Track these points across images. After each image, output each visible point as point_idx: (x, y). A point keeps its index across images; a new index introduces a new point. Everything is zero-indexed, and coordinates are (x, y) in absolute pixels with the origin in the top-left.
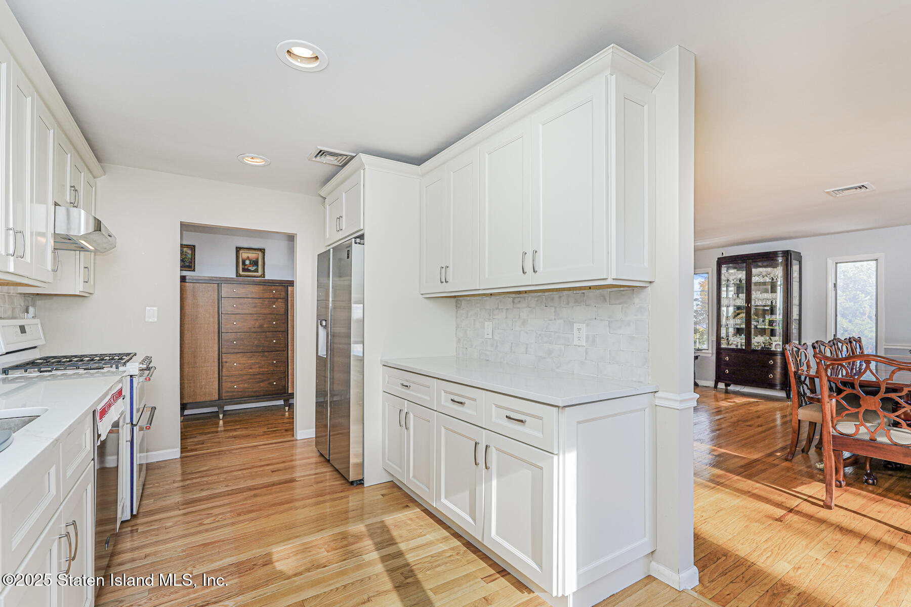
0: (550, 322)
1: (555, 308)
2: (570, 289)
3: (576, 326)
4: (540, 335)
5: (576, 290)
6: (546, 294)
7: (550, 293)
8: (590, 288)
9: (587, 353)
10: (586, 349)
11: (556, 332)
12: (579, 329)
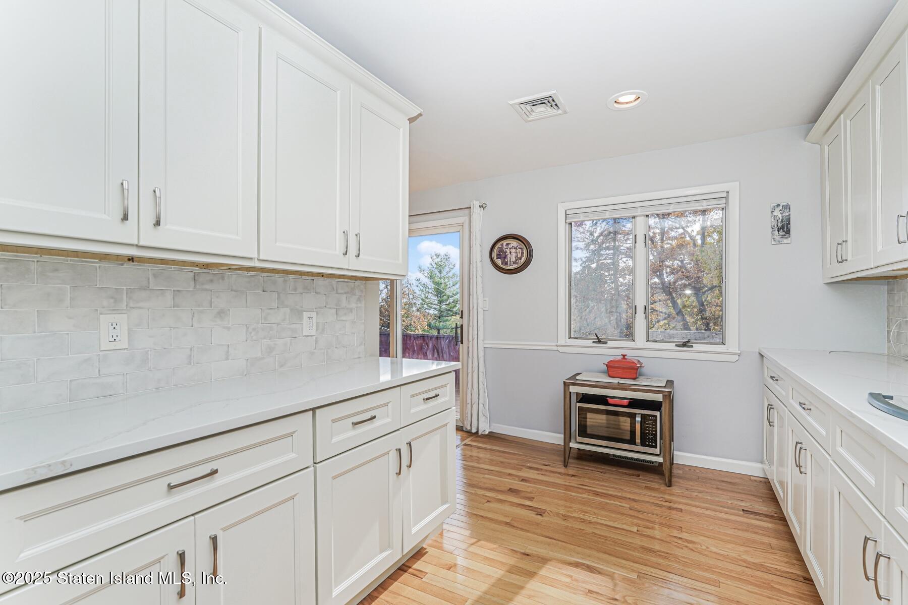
0: (269, 311)
1: (279, 294)
2: (301, 273)
3: (306, 315)
4: (254, 329)
5: (304, 275)
6: (264, 274)
7: (272, 275)
8: (323, 276)
9: (316, 342)
10: (316, 338)
11: (279, 324)
12: (310, 318)
